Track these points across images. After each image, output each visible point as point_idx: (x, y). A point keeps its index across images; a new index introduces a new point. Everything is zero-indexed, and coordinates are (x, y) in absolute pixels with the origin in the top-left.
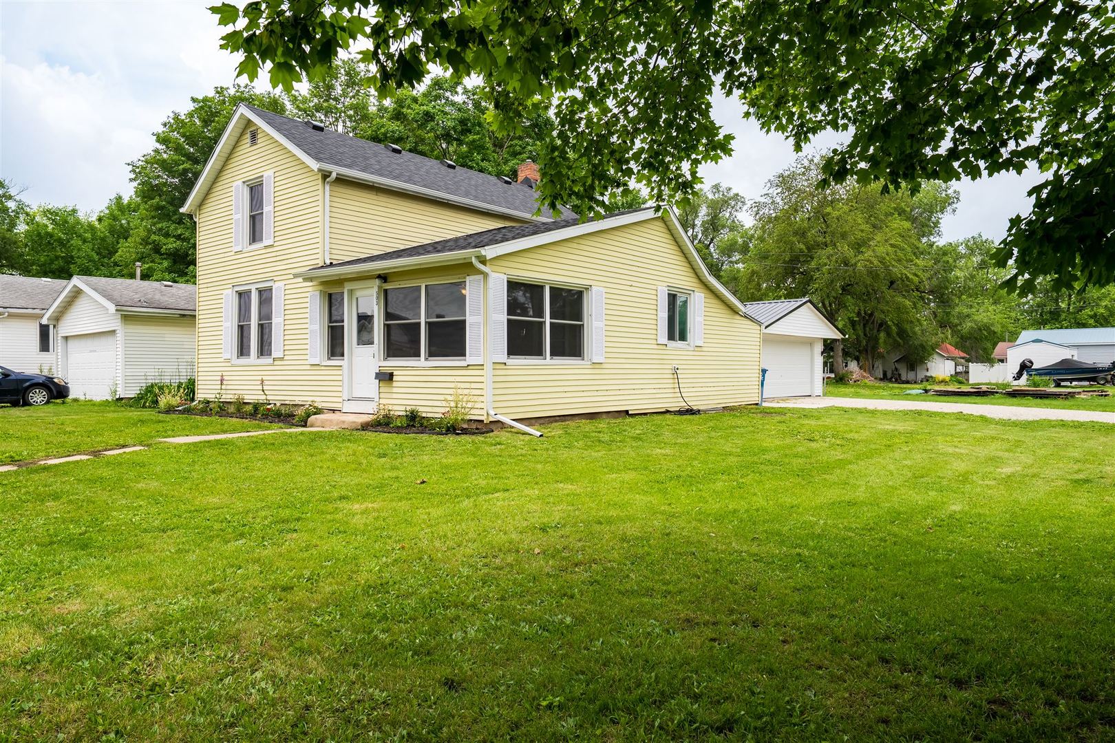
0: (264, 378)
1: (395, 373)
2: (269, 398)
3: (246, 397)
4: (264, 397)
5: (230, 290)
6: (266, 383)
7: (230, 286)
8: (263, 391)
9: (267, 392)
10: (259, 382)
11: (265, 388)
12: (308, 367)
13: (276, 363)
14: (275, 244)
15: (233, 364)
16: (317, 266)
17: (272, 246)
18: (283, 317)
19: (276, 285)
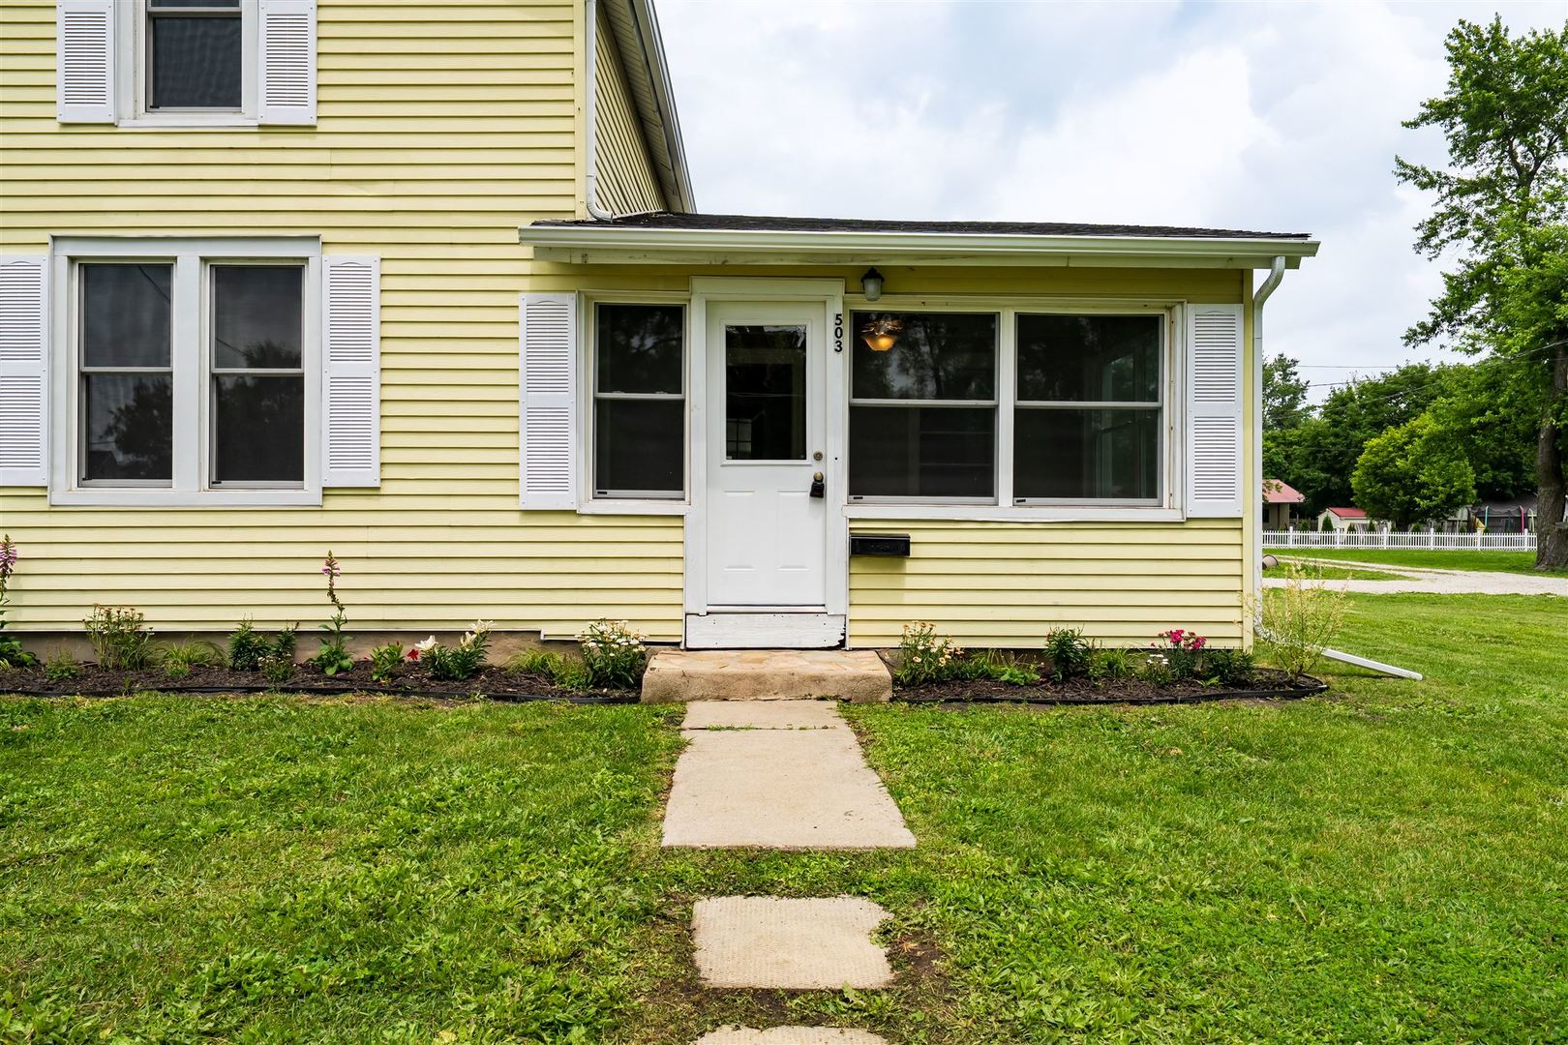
0: (338, 551)
1: (914, 537)
2: (349, 613)
3: (149, 614)
4: (334, 612)
5: (45, 252)
6: (341, 566)
7: (45, 236)
8: (331, 592)
9: (341, 597)
10: (322, 566)
11: (339, 582)
12: (515, 519)
13: (332, 503)
14: (323, 126)
15: (43, 505)
16: (569, 218)
17: (309, 129)
18: (376, 362)
19: (336, 256)
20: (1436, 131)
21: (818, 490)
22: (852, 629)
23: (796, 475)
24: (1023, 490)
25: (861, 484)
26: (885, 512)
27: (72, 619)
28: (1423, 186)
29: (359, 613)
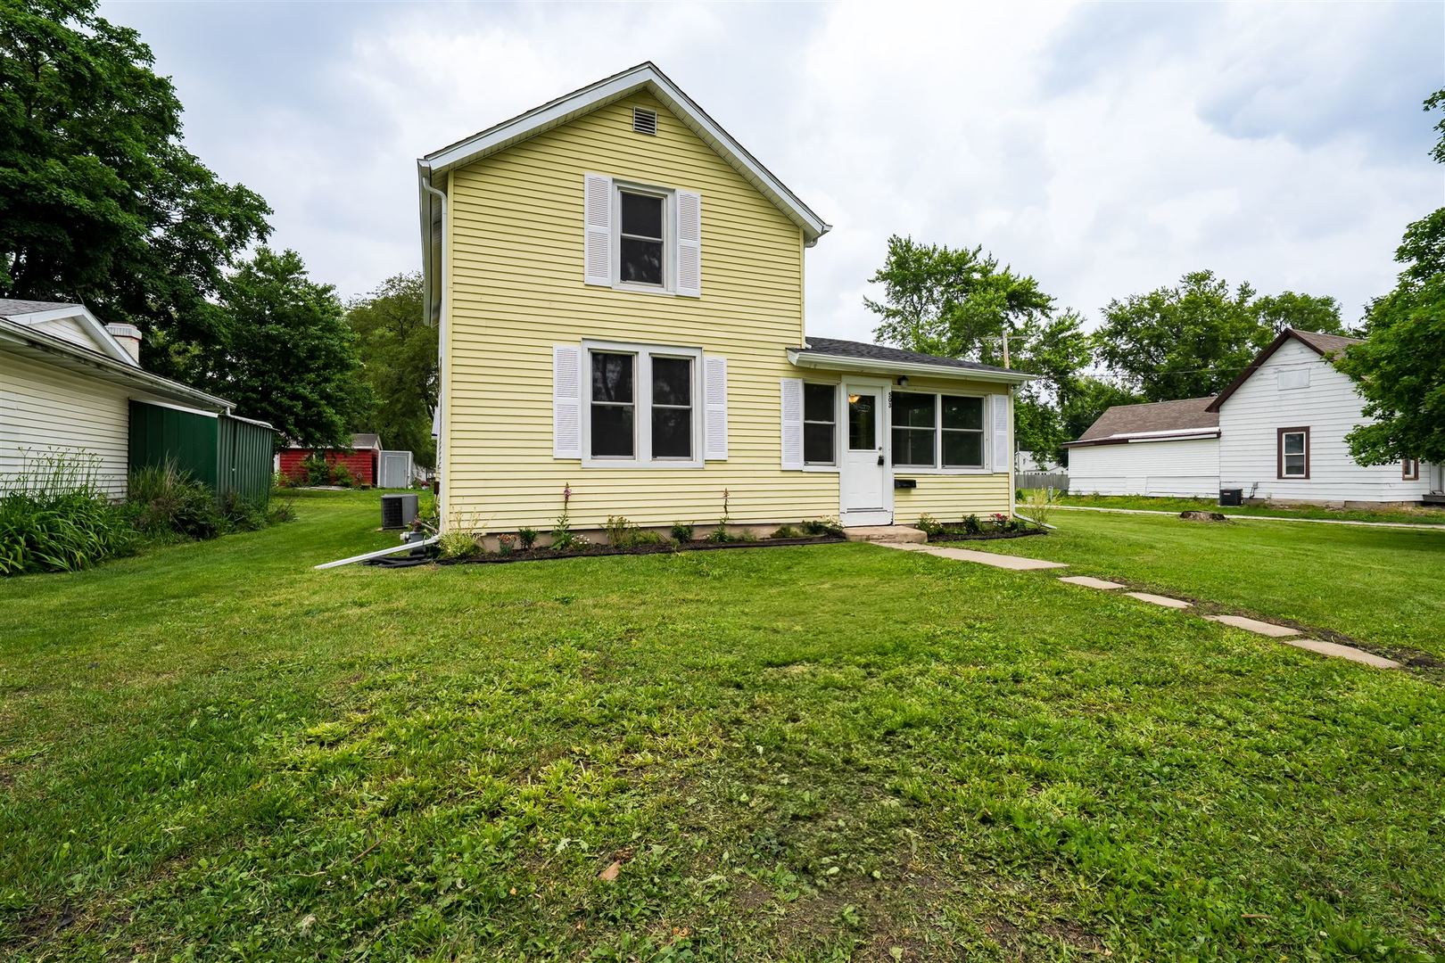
0: (729, 488)
1: (917, 481)
2: (730, 516)
5: (579, 345)
6: (731, 495)
7: (579, 338)
8: (725, 507)
9: (729, 509)
10: (722, 495)
11: (728, 502)
12: (779, 474)
13: (708, 467)
14: (703, 298)
15: (577, 467)
16: (798, 347)
17: (697, 299)
18: (726, 404)
19: (708, 357)
20: (883, 285)
21: (881, 462)
22: (895, 517)
23: (872, 456)
24: (946, 462)
25: (896, 460)
26: (906, 471)
27: (593, 523)
28: (875, 311)
29: (736, 516)
